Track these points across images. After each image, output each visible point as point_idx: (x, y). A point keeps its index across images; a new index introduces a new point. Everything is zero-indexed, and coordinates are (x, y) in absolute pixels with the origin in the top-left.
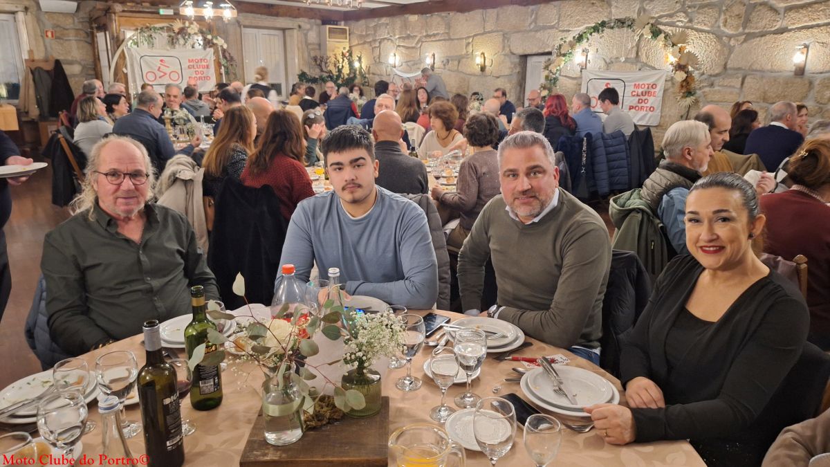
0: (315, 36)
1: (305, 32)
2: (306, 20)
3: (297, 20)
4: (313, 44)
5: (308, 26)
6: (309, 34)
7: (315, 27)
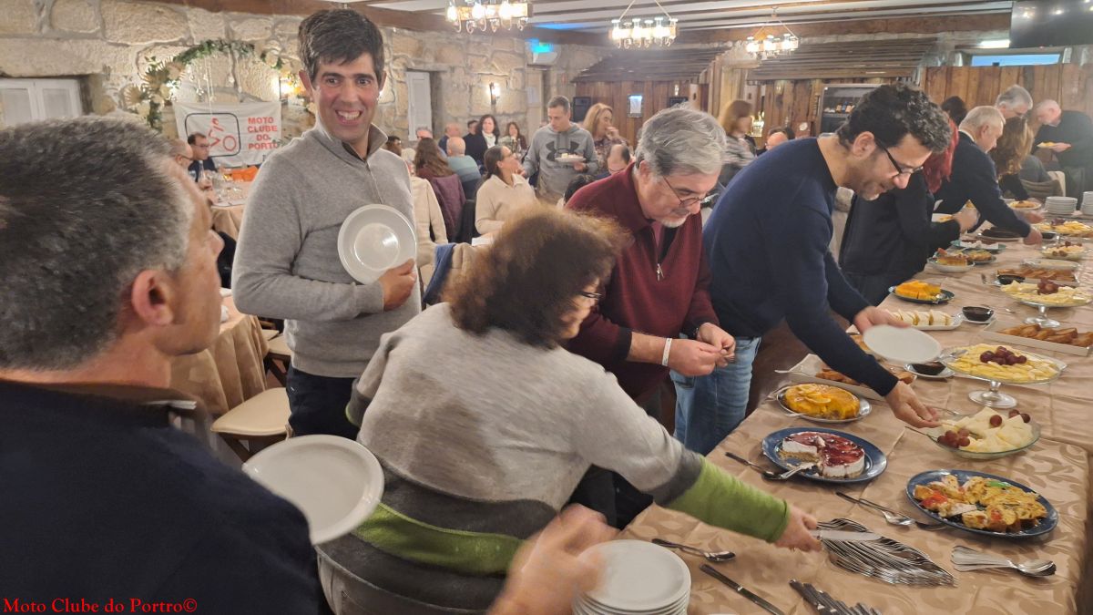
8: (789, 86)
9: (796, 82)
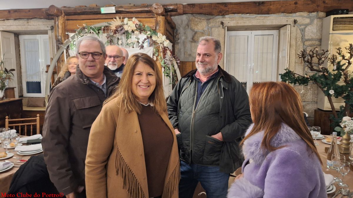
0: (315, 31)
1: (302, 27)
2: (305, 14)
3: (294, 15)
4: (312, 40)
5: (307, 21)
6: (307, 29)
7: (316, 21)
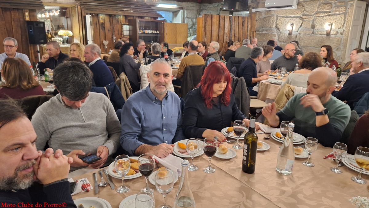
8: (107, 19)
9: (110, 16)
